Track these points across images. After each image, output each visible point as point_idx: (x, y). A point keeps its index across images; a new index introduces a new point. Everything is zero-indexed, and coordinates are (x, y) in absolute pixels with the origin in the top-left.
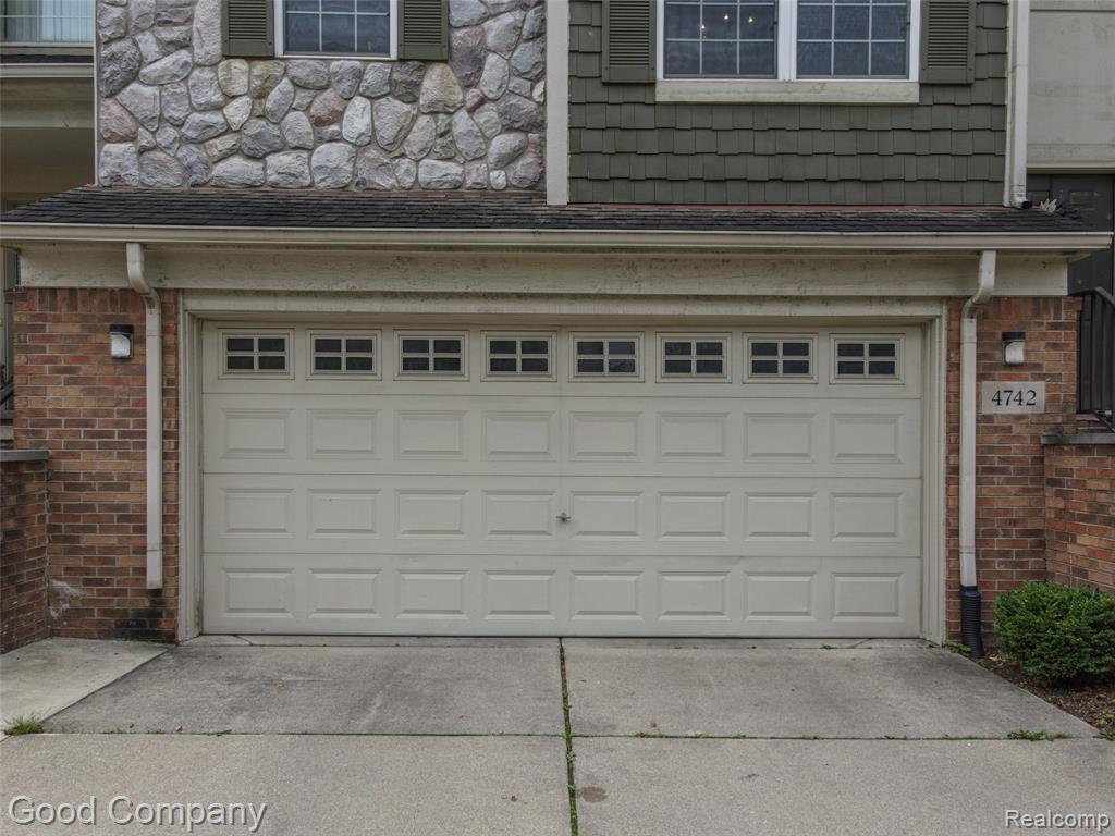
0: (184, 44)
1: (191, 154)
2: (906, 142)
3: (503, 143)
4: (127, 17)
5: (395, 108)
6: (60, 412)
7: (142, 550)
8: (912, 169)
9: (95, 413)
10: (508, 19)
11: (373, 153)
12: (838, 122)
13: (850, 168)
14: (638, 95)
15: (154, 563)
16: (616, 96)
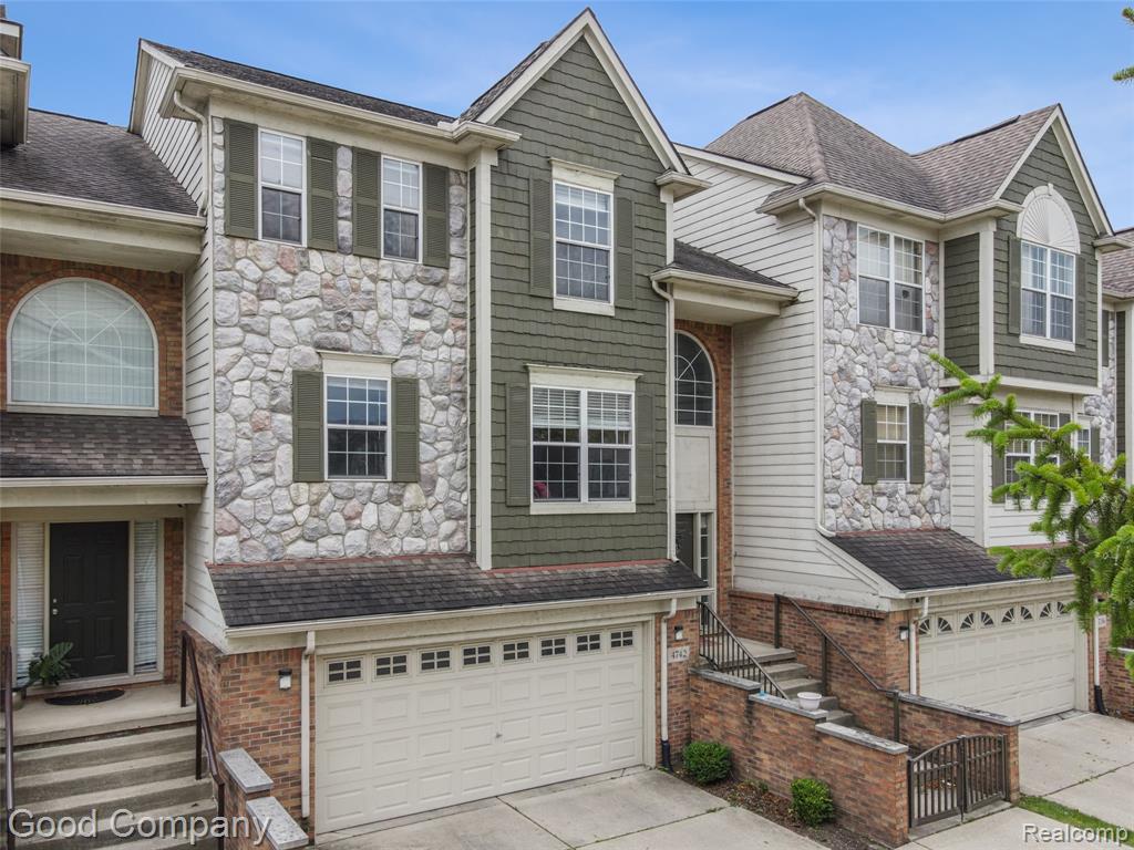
0: (268, 475)
1: (274, 541)
2: (631, 530)
3: (447, 527)
4: (235, 459)
5: (391, 509)
6: (248, 725)
7: (300, 795)
8: (634, 543)
9: (269, 722)
10: (450, 459)
11: (379, 536)
12: (605, 522)
13: (609, 544)
14: (522, 511)
16: (513, 512)
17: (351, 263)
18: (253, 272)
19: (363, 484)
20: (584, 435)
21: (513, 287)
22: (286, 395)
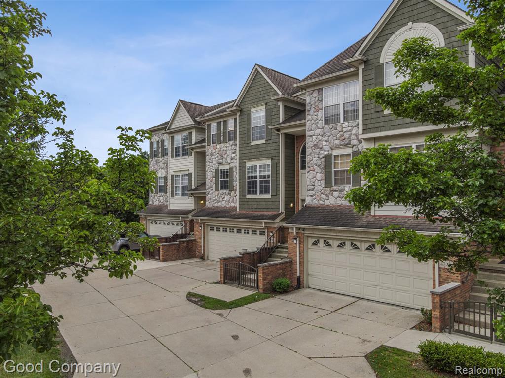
0: (212, 190)
1: (213, 203)
2: (270, 203)
5: (229, 196)
8: (273, 207)
9: (199, 235)
11: (227, 203)
13: (264, 207)
14: (245, 197)
15: (202, 251)
16: (243, 197)
17: (223, 145)
18: (210, 151)
19: (225, 191)
20: (258, 177)
21: (243, 142)
22: (214, 174)
